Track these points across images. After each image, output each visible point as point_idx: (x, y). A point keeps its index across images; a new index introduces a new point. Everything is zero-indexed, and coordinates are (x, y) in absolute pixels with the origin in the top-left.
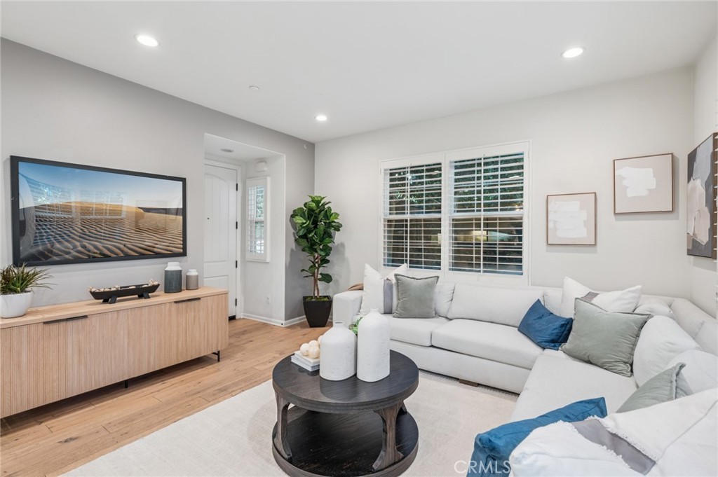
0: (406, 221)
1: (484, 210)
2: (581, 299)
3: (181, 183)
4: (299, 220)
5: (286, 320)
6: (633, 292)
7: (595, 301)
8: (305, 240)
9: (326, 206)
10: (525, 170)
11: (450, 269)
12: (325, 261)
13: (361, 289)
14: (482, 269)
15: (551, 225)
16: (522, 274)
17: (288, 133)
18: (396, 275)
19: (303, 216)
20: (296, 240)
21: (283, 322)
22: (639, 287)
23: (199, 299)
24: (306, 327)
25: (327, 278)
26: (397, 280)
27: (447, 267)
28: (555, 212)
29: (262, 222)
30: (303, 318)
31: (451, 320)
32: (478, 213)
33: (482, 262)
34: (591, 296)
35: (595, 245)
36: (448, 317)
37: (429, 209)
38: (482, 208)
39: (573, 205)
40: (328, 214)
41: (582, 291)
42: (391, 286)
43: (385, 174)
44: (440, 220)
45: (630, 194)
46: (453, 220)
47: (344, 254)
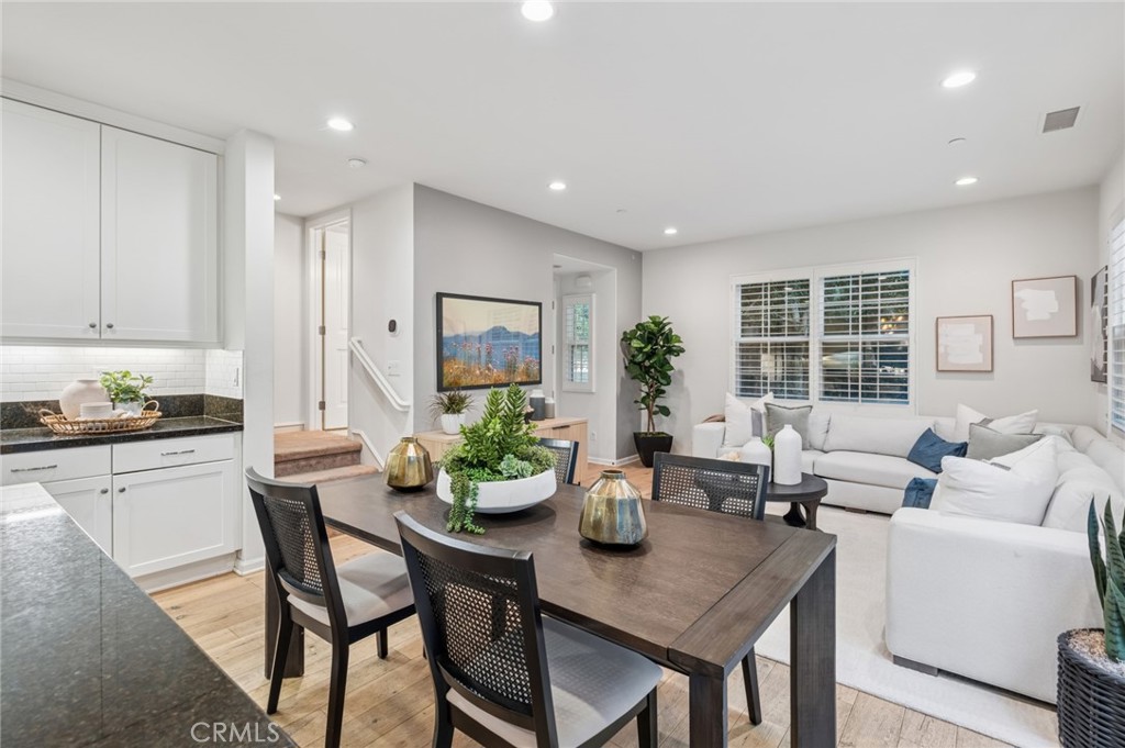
0: (766, 344)
1: (863, 333)
2: (977, 425)
3: (537, 307)
4: (636, 344)
5: (617, 458)
6: (1031, 416)
7: (990, 425)
8: (638, 367)
9: (667, 328)
10: (911, 290)
11: (820, 399)
12: (660, 392)
13: (723, 420)
14: (860, 398)
15: (941, 350)
16: (907, 403)
17: (619, 244)
18: (766, 404)
19: (641, 338)
20: (626, 367)
21: (615, 461)
22: (1035, 411)
23: (568, 426)
24: (640, 467)
25: (665, 411)
26: (768, 409)
27: (817, 397)
28: (947, 336)
29: (586, 346)
30: (636, 457)
31: (826, 452)
32: (855, 336)
33: (860, 391)
34: (986, 422)
35: (992, 371)
36: (825, 449)
37: (793, 330)
38: (860, 331)
39: (967, 329)
40: (668, 338)
41: (978, 418)
42: (759, 416)
43: (737, 291)
44: (807, 343)
45: (1030, 317)
46: (824, 344)
47: (682, 384)
